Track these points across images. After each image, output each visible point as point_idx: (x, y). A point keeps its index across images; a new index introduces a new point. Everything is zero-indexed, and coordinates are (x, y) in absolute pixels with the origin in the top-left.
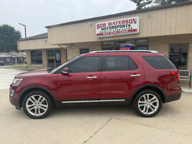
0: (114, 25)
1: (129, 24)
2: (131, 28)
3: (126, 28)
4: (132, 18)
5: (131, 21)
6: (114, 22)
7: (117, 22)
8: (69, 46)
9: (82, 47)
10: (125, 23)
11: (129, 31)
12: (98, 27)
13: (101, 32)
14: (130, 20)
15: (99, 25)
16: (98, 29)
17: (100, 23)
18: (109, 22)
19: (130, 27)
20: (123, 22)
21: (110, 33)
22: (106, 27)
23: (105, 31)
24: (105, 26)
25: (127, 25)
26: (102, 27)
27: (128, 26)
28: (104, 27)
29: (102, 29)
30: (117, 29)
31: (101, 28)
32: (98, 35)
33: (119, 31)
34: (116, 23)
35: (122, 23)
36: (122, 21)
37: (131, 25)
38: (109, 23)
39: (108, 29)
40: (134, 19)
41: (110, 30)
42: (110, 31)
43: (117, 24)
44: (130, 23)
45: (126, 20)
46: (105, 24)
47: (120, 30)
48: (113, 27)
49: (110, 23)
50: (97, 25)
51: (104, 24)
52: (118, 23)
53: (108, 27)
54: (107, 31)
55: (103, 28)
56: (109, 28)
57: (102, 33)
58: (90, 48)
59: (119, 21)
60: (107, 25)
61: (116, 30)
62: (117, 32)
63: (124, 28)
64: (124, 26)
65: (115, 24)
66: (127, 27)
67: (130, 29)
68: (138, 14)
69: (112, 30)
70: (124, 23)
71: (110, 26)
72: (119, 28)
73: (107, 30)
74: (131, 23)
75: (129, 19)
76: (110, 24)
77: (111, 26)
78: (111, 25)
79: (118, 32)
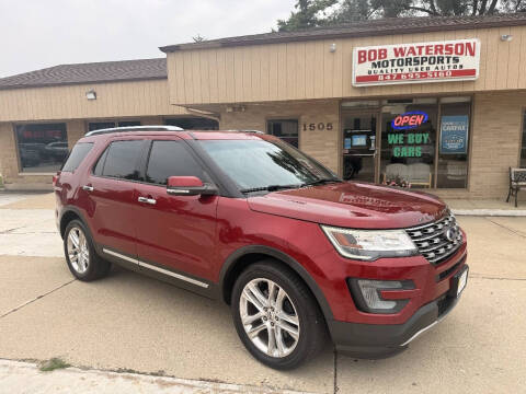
0: (411, 56)
1: (454, 55)
2: (461, 66)
3: (446, 64)
4: (464, 41)
5: (459, 48)
6: (412, 48)
7: (420, 48)
8: (230, 110)
10: (444, 51)
11: (455, 73)
12: (362, 57)
13: (370, 72)
14: (457, 45)
15: (365, 52)
16: (360, 62)
17: (367, 49)
18: (398, 46)
19: (458, 65)
20: (439, 49)
21: (399, 77)
22: (388, 58)
23: (384, 69)
24: (386, 57)
25: (448, 58)
26: (375, 58)
27: (451, 60)
28: (380, 58)
29: (374, 64)
30: (419, 67)
31: (370, 60)
32: (359, 79)
33: (425, 74)
34: (417, 51)
35: (436, 53)
36: (436, 46)
37: (461, 58)
38: (395, 50)
39: (393, 65)
40: (468, 45)
41: (399, 68)
42: (399, 72)
43: (420, 53)
44: (456, 53)
45: (447, 46)
46: (385, 51)
47: (428, 68)
48: (408, 62)
49: (401, 49)
50: (360, 52)
51: (380, 50)
52: (424, 50)
53: (393, 61)
54: (389, 72)
55: (376, 62)
56: (396, 62)
57: (372, 74)
59: (427, 47)
60: (391, 55)
61: (417, 69)
62: (421, 74)
63: (440, 65)
64: (441, 60)
65: (414, 54)
66: (448, 62)
67: (458, 69)
68: (484, 34)
69: (406, 69)
70: (441, 53)
71: (400, 57)
72: (426, 64)
73: (390, 67)
74: (462, 53)
75: (454, 42)
76: (399, 52)
77: (404, 58)
78: (403, 55)
79: (423, 75)
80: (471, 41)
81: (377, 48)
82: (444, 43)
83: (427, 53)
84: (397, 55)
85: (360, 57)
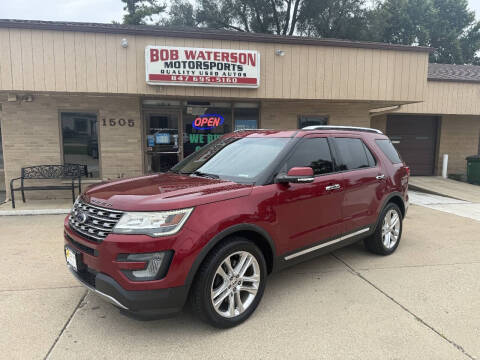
0: (201, 60)
1: (238, 64)
2: (245, 75)
3: (232, 71)
4: (247, 52)
5: (243, 57)
6: (201, 53)
7: (209, 53)
9: (68, 107)
10: (230, 59)
11: (240, 81)
12: (155, 56)
13: (162, 71)
14: (240, 55)
15: (157, 51)
16: (152, 60)
17: (159, 48)
18: (189, 49)
19: (242, 73)
20: (225, 56)
21: (191, 78)
22: (180, 60)
23: (177, 70)
24: (177, 58)
25: (234, 66)
26: (167, 58)
27: (236, 68)
28: (172, 58)
29: (166, 63)
30: (209, 71)
31: (162, 59)
32: (153, 77)
33: (215, 78)
34: (206, 55)
35: (223, 60)
36: (223, 53)
37: (244, 67)
38: (186, 52)
39: (184, 67)
40: (250, 55)
41: (190, 70)
42: (191, 74)
43: (209, 58)
44: (240, 62)
45: (232, 54)
46: (177, 51)
47: (217, 73)
48: (199, 65)
49: (191, 52)
50: (152, 50)
51: (172, 51)
52: (212, 56)
53: (184, 63)
54: (182, 73)
55: (169, 61)
56: (187, 64)
57: (165, 73)
58: (101, 112)
59: (215, 53)
60: (182, 57)
61: (206, 73)
62: (211, 78)
63: (227, 72)
64: (227, 67)
65: (204, 58)
66: (234, 69)
67: (242, 76)
68: (263, 47)
69: (197, 72)
70: (228, 60)
71: (191, 60)
72: (215, 70)
73: (182, 69)
74: (245, 63)
75: (238, 52)
76: (189, 55)
77: (195, 61)
78: (193, 58)
79: (213, 79)
80: (253, 52)
81: (169, 48)
82: (230, 51)
83: (215, 59)
84: (188, 57)
85: (152, 55)
